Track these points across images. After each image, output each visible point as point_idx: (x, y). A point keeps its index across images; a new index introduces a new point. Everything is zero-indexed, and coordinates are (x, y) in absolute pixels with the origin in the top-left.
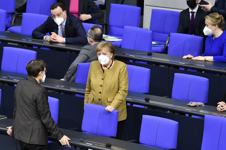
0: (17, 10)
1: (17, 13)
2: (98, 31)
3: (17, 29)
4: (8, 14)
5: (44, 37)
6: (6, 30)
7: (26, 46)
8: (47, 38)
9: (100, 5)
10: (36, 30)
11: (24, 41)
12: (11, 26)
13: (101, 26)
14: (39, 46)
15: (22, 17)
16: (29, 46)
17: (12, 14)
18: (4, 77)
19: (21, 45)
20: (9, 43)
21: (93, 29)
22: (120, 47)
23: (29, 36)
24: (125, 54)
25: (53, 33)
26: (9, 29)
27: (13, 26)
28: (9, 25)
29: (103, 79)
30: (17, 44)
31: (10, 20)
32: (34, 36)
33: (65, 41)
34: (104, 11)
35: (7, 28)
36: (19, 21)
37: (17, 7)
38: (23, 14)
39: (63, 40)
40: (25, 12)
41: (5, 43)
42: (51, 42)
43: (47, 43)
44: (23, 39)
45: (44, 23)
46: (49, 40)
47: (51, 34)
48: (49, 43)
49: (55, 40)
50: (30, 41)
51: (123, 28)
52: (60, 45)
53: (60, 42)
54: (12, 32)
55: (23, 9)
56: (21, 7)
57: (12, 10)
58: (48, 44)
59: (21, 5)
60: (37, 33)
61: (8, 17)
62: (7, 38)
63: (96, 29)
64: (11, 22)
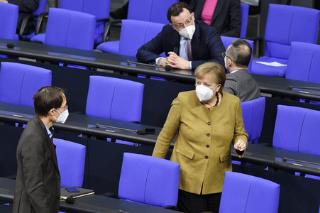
0: (112, 14)
1: (112, 20)
2: (245, 49)
3: (112, 46)
4: (98, 21)
5: (157, 60)
6: (95, 47)
7: (127, 75)
8: (161, 61)
9: (250, 6)
10: (143, 48)
11: (123, 66)
12: (102, 42)
13: (251, 42)
14: (149, 75)
15: (120, 27)
16: (132, 75)
17: (106, 21)
18: (90, 126)
19: (119, 73)
20: (98, 70)
21: (236, 45)
22: (284, 77)
23: (131, 58)
24: (291, 89)
25: (172, 54)
26: (98, 47)
27: (106, 41)
28: (99, 40)
29: (209, 124)
30: (112, 72)
31: (101, 32)
32: (140, 58)
33: (191, 66)
34: (258, 16)
35: (95, 46)
36: (115, 32)
37: (113, 10)
38: (123, 21)
39: (189, 64)
40: (126, 18)
41: (92, 69)
42: (168, 68)
43: (161, 69)
44: (122, 63)
45: (157, 37)
46: (164, 65)
47: (168, 55)
48: (164, 70)
49: (174, 64)
50: (133, 67)
51: (289, 45)
52: (182, 72)
53: (182, 68)
54: (105, 52)
55: (123, 13)
56: (119, 10)
57: (105, 15)
58: (163, 72)
59: (120, 6)
60: (145, 53)
61: (97, 26)
62: (97, 61)
63: (241, 46)
64: (103, 34)
